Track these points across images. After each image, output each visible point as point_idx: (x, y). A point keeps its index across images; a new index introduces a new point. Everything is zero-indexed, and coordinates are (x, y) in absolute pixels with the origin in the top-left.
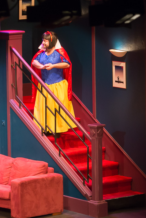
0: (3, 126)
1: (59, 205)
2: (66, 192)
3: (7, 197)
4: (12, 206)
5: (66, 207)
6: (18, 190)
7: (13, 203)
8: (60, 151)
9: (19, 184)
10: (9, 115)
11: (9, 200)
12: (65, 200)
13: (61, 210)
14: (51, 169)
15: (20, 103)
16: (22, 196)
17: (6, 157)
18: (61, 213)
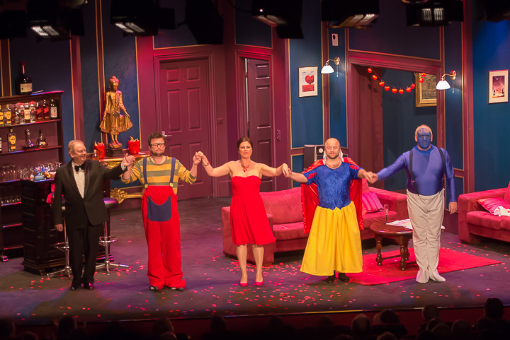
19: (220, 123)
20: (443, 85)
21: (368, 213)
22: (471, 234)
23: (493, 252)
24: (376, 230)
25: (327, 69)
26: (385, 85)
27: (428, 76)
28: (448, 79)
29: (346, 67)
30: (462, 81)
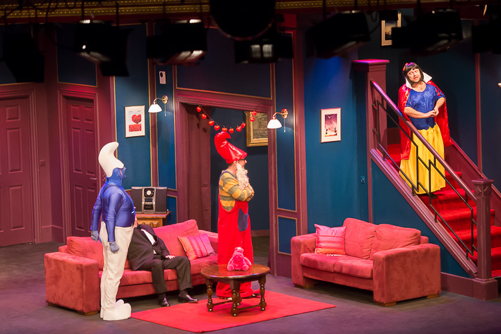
0: (363, 183)
1: (436, 285)
2: (444, 267)
3: (369, 275)
4: (375, 287)
5: (445, 288)
6: (383, 266)
7: (376, 282)
8: (436, 215)
9: (384, 259)
10: (370, 169)
11: (371, 278)
12: (443, 278)
13: (438, 292)
14: (425, 238)
15: (384, 153)
16: (388, 274)
17: (367, 223)
18: (438, 295)
19: (43, 165)
20: (274, 124)
21: (197, 258)
22: (305, 277)
23: (327, 296)
24: (206, 275)
25: (155, 108)
26: (214, 124)
27: (259, 115)
28: (279, 118)
29: (174, 106)
30: (294, 120)
